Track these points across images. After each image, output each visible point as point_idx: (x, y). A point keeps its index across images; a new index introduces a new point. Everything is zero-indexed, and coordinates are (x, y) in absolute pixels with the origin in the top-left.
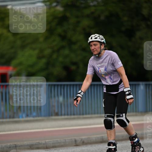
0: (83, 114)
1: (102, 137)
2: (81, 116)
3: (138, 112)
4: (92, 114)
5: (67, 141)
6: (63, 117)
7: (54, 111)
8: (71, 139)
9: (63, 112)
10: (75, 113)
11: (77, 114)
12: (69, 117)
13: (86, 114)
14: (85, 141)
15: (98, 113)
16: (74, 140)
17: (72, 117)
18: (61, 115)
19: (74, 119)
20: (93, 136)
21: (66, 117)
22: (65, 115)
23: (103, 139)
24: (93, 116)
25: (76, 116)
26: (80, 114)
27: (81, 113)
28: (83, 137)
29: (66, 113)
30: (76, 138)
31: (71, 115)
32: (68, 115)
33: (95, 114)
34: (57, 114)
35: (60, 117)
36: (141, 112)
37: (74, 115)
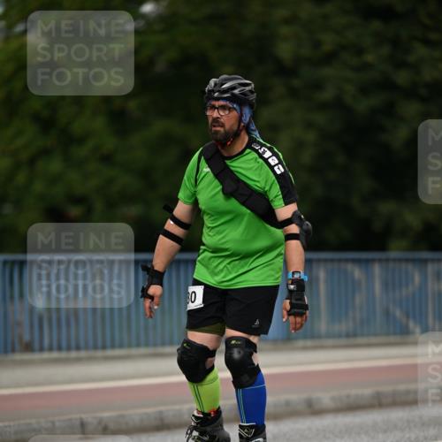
0: (104, 347)
1: (161, 412)
2: (100, 353)
4: (130, 346)
5: (57, 424)
6: (46, 355)
7: (21, 338)
8: (70, 420)
9: (46, 342)
10: (82, 343)
11: (87, 348)
12: (64, 355)
13: (113, 347)
14: (112, 426)
15: (147, 345)
16: (78, 423)
17: (74, 354)
18: (42, 349)
19: (78, 360)
20: (131, 412)
21: (55, 355)
22: (51, 349)
23: (162, 420)
24: (134, 351)
25: (83, 354)
26: (95, 348)
27: (100, 344)
28: (106, 415)
29: (55, 344)
30: (83, 416)
31: (69, 349)
32: (60, 349)
33: (138, 345)
34: (28, 348)
35: (36, 356)
36: (274, 341)
37: (78, 348)
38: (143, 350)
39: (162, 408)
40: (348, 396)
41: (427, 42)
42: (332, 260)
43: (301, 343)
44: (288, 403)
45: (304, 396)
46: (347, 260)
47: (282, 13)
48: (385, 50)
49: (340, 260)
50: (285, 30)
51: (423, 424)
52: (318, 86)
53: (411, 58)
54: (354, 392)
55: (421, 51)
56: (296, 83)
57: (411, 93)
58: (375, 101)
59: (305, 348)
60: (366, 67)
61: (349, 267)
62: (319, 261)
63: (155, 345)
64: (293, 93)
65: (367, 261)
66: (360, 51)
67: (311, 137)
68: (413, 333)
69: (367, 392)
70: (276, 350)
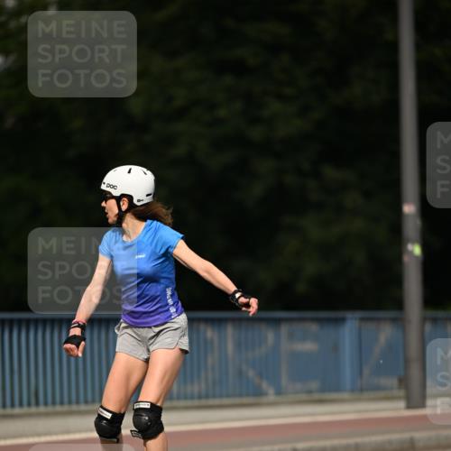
41: (281, 97)
46: (199, 320)
48: (238, 106)
56: (148, 138)
61: (202, 327)
63: (4, 407)
65: (220, 321)
66: (212, 107)
68: (266, 394)
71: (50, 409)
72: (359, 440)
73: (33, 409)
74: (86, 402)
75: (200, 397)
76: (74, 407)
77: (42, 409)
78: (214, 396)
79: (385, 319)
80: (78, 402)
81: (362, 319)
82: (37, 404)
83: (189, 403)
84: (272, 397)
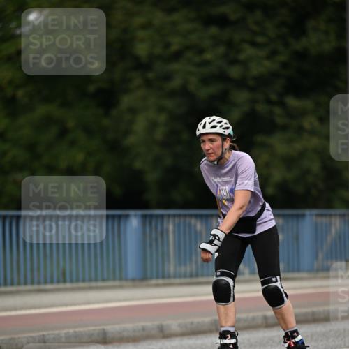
1: (43, 335)
3: (126, 279)
4: (19, 284)
20: (20, 336)
24: (22, 288)
33: (25, 284)
36: (133, 280)
38: (29, 287)
39: (45, 333)
40: (192, 323)
41: (254, 44)
42: (179, 216)
43: (154, 282)
44: (144, 329)
45: (157, 323)
46: (191, 216)
47: (139, 20)
48: (221, 50)
49: (185, 216)
50: (141, 34)
51: (251, 346)
52: (168, 77)
53: (242, 57)
54: (196, 320)
55: (249, 51)
56: (151, 75)
57: (241, 84)
58: (212, 89)
59: (157, 285)
60: (206, 63)
61: (193, 221)
62: (169, 216)
63: (39, 283)
64: (148, 84)
65: (207, 216)
66: (201, 51)
67: (162, 118)
68: (243, 274)
69: (207, 320)
70: (135, 287)
71: (75, 285)
72: (315, 309)
73: (61, 286)
74: (103, 280)
75: (191, 276)
76: (93, 284)
77: (68, 285)
78: (202, 276)
79: (335, 215)
80: (96, 280)
81: (317, 215)
82: (65, 281)
83: (183, 280)
84: (247, 276)
